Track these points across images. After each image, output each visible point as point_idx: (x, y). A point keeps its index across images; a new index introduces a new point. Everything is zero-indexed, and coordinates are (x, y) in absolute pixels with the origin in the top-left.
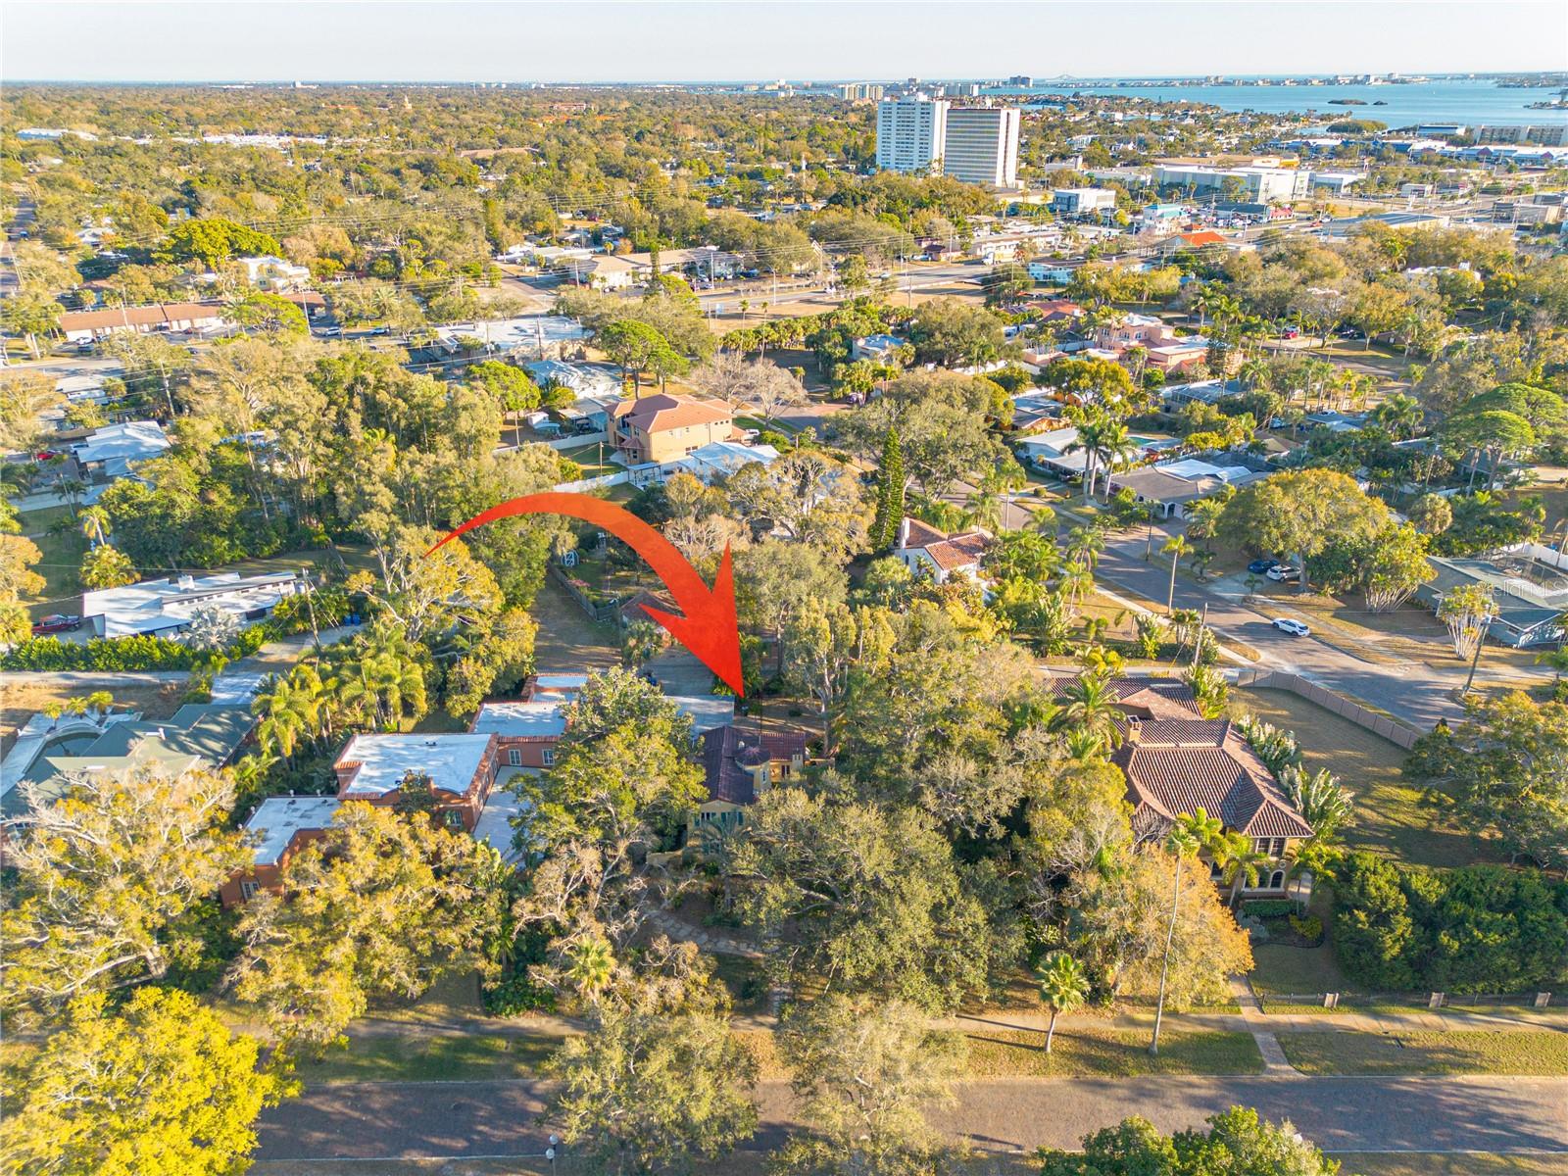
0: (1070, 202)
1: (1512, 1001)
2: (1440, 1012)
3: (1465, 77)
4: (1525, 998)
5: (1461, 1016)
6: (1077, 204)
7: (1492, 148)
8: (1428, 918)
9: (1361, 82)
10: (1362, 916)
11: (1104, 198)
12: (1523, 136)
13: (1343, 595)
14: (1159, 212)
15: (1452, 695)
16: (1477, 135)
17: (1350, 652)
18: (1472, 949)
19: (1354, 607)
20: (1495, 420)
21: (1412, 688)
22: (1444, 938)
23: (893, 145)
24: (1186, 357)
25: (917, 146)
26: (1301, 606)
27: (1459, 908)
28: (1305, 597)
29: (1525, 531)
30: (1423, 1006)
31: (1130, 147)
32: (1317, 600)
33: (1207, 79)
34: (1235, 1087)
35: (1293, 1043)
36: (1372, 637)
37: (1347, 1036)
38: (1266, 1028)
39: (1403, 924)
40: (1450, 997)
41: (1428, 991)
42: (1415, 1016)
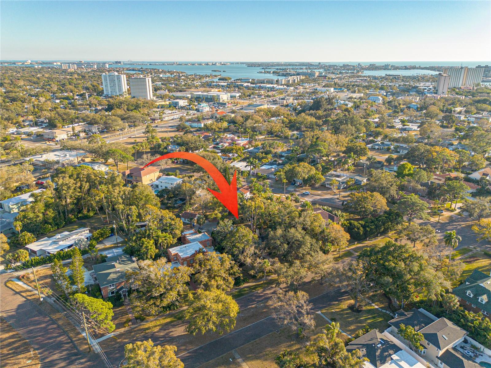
0: (177, 104)
1: (376, 237)
2: (369, 240)
3: (238, 63)
4: (377, 236)
5: (371, 240)
6: (178, 104)
7: (261, 85)
8: (364, 227)
9: (214, 65)
10: (356, 229)
11: (185, 102)
12: (266, 82)
13: (310, 186)
14: (202, 106)
15: (338, 199)
16: (256, 81)
17: (318, 195)
18: (371, 229)
19: (313, 187)
20: (319, 149)
21: (331, 199)
22: (367, 229)
23: (109, 87)
24: (244, 143)
25: (117, 87)
26: (305, 189)
27: (367, 224)
28: (304, 188)
29: (331, 169)
30: (366, 241)
31: (173, 85)
32: (306, 188)
33: (174, 63)
34: (353, 257)
35: (356, 250)
36: (320, 192)
37: (360, 247)
38: (351, 249)
39: (362, 228)
40: (369, 238)
41: (366, 238)
42: (366, 242)
